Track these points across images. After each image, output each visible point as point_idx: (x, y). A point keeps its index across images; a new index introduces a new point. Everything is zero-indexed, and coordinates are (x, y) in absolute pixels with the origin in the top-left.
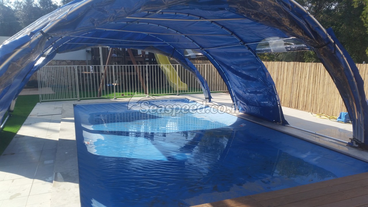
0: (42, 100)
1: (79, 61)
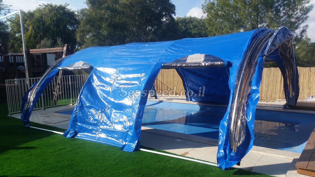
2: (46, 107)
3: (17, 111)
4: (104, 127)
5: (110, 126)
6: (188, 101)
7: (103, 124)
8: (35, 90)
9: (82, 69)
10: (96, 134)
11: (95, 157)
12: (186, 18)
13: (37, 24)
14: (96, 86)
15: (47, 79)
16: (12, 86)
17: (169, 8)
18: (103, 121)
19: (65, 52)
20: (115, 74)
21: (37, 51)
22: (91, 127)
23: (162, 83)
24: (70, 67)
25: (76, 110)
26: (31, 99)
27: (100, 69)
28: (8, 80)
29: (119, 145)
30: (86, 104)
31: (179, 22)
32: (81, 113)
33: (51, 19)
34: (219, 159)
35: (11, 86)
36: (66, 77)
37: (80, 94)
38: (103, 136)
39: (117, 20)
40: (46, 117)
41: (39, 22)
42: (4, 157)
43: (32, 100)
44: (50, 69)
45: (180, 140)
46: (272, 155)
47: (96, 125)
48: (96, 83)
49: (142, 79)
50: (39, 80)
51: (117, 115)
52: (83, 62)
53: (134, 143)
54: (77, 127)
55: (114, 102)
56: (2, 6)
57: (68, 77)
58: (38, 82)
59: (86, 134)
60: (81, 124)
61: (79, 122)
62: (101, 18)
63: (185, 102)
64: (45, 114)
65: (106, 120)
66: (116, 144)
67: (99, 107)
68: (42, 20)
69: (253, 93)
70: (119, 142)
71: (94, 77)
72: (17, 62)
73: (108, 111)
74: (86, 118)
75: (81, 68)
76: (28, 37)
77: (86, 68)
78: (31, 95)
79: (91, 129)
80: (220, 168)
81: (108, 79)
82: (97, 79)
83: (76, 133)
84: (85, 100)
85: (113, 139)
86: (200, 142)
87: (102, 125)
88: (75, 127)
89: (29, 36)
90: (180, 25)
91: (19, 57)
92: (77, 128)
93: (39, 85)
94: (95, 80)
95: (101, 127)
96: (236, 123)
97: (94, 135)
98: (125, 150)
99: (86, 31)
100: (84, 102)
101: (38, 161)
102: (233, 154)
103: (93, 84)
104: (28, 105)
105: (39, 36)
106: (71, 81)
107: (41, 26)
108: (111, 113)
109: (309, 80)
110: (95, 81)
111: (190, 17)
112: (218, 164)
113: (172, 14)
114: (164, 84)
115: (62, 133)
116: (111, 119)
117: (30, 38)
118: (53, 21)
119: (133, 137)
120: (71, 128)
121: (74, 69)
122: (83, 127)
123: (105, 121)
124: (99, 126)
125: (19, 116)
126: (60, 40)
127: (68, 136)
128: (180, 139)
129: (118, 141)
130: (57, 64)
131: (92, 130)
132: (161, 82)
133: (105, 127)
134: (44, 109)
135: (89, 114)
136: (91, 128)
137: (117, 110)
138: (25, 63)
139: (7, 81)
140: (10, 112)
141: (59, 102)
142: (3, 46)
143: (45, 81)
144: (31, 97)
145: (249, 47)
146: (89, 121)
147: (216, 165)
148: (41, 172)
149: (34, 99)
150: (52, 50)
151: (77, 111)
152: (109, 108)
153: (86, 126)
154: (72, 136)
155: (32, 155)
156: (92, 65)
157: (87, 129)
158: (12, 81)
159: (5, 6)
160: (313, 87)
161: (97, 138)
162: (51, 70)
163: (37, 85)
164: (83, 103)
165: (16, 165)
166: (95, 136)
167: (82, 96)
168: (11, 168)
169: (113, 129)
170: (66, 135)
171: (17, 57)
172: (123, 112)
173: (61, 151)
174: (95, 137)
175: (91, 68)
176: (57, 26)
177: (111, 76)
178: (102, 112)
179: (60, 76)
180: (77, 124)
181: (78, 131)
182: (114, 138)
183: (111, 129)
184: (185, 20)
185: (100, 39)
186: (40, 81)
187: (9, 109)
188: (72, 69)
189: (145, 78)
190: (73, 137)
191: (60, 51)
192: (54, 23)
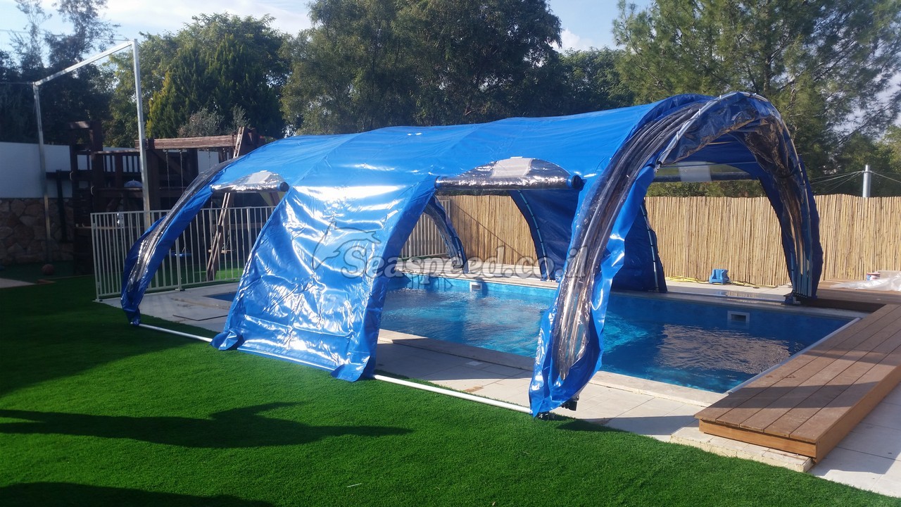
0: (102, 295)
1: (25, 199)
2: (187, 284)
3: (115, 291)
4: (301, 326)
5: (314, 324)
6: (546, 279)
7: (301, 319)
8: (155, 237)
9: (264, 190)
10: (285, 341)
11: (269, 387)
12: (594, 54)
13: (183, 69)
14: (291, 230)
15: (183, 212)
16: (107, 231)
17: (542, 25)
18: (301, 312)
19: (238, 148)
20: (335, 202)
21: (173, 144)
22: (273, 326)
23: (490, 232)
24: (238, 185)
25: (242, 287)
26: (145, 260)
27: (302, 189)
28: (96, 214)
29: (330, 366)
30: (265, 272)
31: (574, 65)
32: (255, 293)
33: (221, 56)
34: (532, 396)
35: (103, 231)
36: (238, 211)
37: (254, 248)
38: (299, 345)
39: (388, 62)
40: (184, 306)
41: (189, 65)
42: (76, 381)
43: (148, 262)
44: (193, 188)
45: (476, 364)
46: (675, 398)
47: (284, 321)
48: (292, 222)
49: (390, 215)
50: (164, 214)
51: (332, 298)
52: (269, 174)
53: (362, 362)
54: (244, 325)
55: (325, 269)
56: (95, 28)
57: (245, 211)
58: (161, 220)
59: (263, 341)
60: (252, 319)
61: (249, 315)
62: (347, 58)
63: (537, 282)
64: (183, 301)
65: (307, 311)
66: (324, 365)
67: (293, 280)
68: (197, 60)
69: (613, 249)
70: (333, 360)
71: (287, 210)
72: (125, 170)
73: (313, 290)
74: (263, 304)
75: (263, 188)
76: (159, 106)
77: (272, 187)
78: (145, 251)
79: (275, 331)
81: (317, 215)
82: (294, 214)
83: (241, 340)
84: (263, 263)
85: (320, 353)
86: (521, 369)
87: (298, 321)
88: (239, 326)
89: (161, 103)
90: (577, 72)
91: (130, 158)
92: (244, 327)
93: (165, 225)
94: (289, 216)
95: (296, 325)
96: (572, 315)
97: (279, 345)
98: (340, 377)
99: (307, 92)
100: (262, 268)
101: (144, 391)
102: (558, 384)
103: (284, 224)
104: (137, 274)
105: (187, 103)
106: (252, 221)
107: (193, 76)
108: (319, 294)
109: (876, 233)
110: (289, 220)
111: (607, 50)
112: (531, 409)
113: (551, 41)
114: (495, 235)
115: (210, 340)
116: (318, 308)
117: (164, 106)
118: (226, 62)
119: (359, 348)
120: (230, 328)
121: (247, 190)
122: (256, 326)
123: (305, 313)
124: (291, 324)
125: (117, 303)
126: (241, 114)
127: (224, 345)
128: (479, 361)
129: (330, 358)
130: (210, 178)
131: (277, 332)
132: (488, 231)
133: (305, 325)
134: (183, 289)
135: (271, 297)
136: (273, 328)
137: (331, 288)
138: (142, 174)
139: (94, 216)
140: (99, 293)
141: (221, 275)
142: (91, 131)
143: (179, 217)
144: (146, 254)
146: (270, 311)
147: (527, 410)
148: (147, 409)
149: (152, 260)
150: (209, 142)
151: (246, 288)
152: (315, 283)
153: (264, 322)
154: (230, 345)
155: (133, 379)
156: (287, 179)
157: (265, 330)
158: (106, 215)
159: (102, 27)
160: (888, 252)
161: (285, 352)
162: (194, 190)
163: (161, 227)
164: (259, 270)
165: (98, 394)
166: (282, 345)
167: (257, 254)
168: (88, 399)
169: (320, 331)
170: (218, 343)
171: (124, 158)
172: (344, 291)
173: (200, 374)
174: (281, 349)
175: (285, 187)
176: (236, 75)
177: (325, 208)
178: (300, 292)
179: (225, 207)
180: (244, 319)
181: (245, 334)
182: (321, 350)
183: (318, 331)
184: (593, 59)
185: (343, 114)
186: (167, 218)
187: (98, 284)
188: (243, 190)
189: (396, 211)
190: (234, 347)
191: (227, 145)
192: (227, 68)
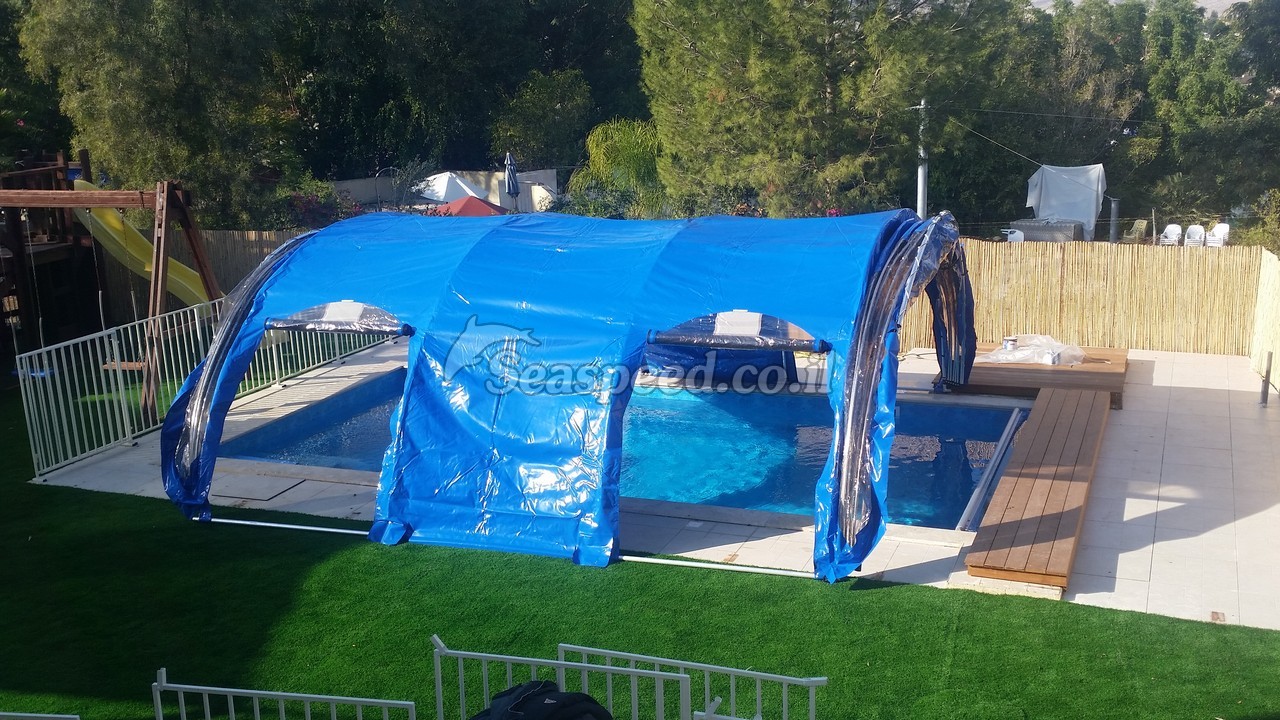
22: (454, 510)
29: (559, 552)
30: (427, 445)
32: (419, 472)
34: (818, 563)
45: (698, 525)
53: (606, 544)
54: (410, 511)
59: (443, 529)
66: (549, 551)
69: (881, 421)
70: (557, 545)
79: (458, 515)
80: (824, 579)
83: (409, 529)
85: (535, 538)
98: (583, 562)
102: (847, 550)
112: (817, 573)
119: (598, 530)
120: (390, 516)
124: (480, 505)
129: (553, 543)
131: (462, 516)
145: (864, 305)
147: (813, 576)
151: (404, 467)
153: (439, 506)
154: (397, 537)
157: (444, 515)
161: (483, 539)
164: (417, 444)
169: (530, 513)
170: (378, 536)
172: (552, 465)
174: (475, 536)
181: (413, 522)
182: (536, 534)
183: (526, 512)
